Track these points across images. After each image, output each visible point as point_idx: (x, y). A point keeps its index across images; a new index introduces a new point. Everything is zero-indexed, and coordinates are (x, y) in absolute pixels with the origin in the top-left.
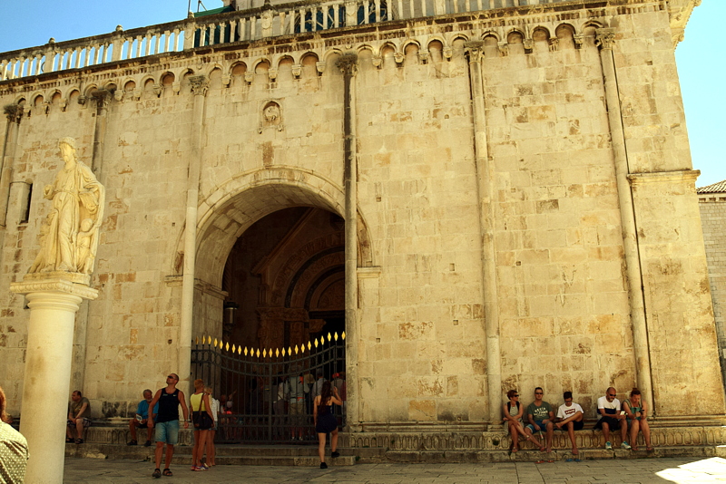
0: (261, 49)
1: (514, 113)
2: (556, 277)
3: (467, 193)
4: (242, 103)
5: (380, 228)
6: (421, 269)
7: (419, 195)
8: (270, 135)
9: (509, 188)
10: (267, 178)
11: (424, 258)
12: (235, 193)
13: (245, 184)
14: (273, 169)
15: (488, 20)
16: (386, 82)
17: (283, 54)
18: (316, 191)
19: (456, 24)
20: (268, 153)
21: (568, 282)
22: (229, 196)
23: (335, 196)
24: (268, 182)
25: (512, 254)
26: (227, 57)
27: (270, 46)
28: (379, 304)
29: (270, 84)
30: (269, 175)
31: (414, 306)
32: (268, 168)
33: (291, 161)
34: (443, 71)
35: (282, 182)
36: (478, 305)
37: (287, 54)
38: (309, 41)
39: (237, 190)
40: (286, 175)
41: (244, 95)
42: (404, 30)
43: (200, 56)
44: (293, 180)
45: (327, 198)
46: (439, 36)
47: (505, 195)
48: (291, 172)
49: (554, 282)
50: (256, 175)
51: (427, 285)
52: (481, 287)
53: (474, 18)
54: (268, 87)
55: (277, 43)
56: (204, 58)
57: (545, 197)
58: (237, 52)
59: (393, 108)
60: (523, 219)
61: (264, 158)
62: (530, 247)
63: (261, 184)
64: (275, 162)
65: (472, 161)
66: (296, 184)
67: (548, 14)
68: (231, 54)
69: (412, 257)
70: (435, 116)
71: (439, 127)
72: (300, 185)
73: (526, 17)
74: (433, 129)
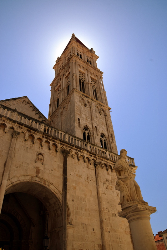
0: (40, 134)
1: (105, 186)
2: (118, 238)
3: (96, 206)
4: (30, 149)
5: (73, 211)
6: (85, 228)
7: (84, 203)
8: (39, 164)
9: (105, 207)
10: (36, 180)
11: (86, 225)
12: (23, 181)
13: (27, 179)
14: (39, 178)
15: (100, 158)
16: (75, 164)
17: (47, 140)
18: (53, 191)
19: (93, 155)
20: (38, 171)
21: (121, 240)
22: (20, 181)
23: (59, 195)
24: (36, 182)
25: (107, 228)
26: (28, 130)
27: (43, 135)
28: (73, 240)
29: (40, 147)
30: (37, 179)
31: (83, 242)
32: (37, 176)
33: (46, 177)
34: (89, 167)
35: (41, 183)
36: (100, 245)
37: (48, 140)
38: (55, 140)
39: (23, 180)
40: (43, 181)
41: (31, 146)
42: (81, 151)
43: (18, 125)
44: (45, 184)
45: (56, 195)
46: (89, 157)
47: (105, 209)
48: (45, 181)
49: (117, 240)
50: (32, 177)
51: (87, 235)
52: (101, 238)
53: (97, 156)
54: (40, 148)
55: (46, 135)
56: (20, 127)
57: (113, 213)
58: (32, 131)
59: (77, 172)
60: (109, 218)
61: (36, 172)
62: (111, 227)
63: (33, 181)
64: (40, 175)
65: (97, 196)
66: (46, 186)
67: (112, 163)
68: (29, 130)
69: (83, 224)
70: (87, 179)
71: (89, 183)
72: (48, 187)
73: (107, 161)
74: (87, 183)
